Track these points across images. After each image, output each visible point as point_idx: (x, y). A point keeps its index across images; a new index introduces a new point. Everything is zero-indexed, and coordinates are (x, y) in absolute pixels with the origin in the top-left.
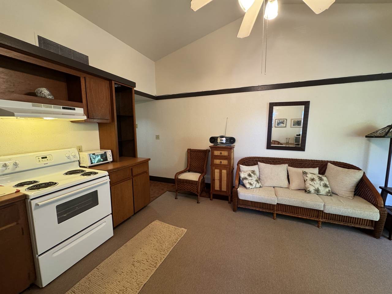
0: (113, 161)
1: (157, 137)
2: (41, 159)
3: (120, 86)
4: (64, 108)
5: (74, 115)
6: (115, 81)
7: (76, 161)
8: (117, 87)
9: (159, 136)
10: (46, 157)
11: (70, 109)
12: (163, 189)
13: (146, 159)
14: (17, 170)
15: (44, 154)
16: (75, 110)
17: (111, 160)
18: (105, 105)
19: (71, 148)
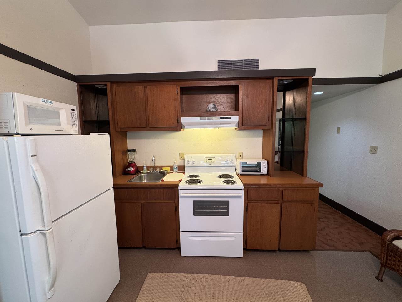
0: (268, 174)
1: (374, 150)
2: (208, 160)
3: (292, 80)
4: (221, 118)
5: (230, 124)
6: (278, 77)
7: (234, 166)
8: (288, 83)
9: (376, 147)
10: (211, 159)
11: (227, 118)
12: (361, 244)
13: (315, 183)
14: (194, 165)
15: (210, 156)
16: (231, 119)
17: (266, 172)
18: (263, 109)
19: (232, 154)
